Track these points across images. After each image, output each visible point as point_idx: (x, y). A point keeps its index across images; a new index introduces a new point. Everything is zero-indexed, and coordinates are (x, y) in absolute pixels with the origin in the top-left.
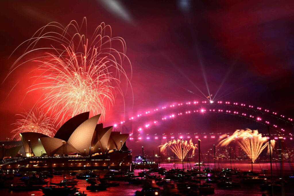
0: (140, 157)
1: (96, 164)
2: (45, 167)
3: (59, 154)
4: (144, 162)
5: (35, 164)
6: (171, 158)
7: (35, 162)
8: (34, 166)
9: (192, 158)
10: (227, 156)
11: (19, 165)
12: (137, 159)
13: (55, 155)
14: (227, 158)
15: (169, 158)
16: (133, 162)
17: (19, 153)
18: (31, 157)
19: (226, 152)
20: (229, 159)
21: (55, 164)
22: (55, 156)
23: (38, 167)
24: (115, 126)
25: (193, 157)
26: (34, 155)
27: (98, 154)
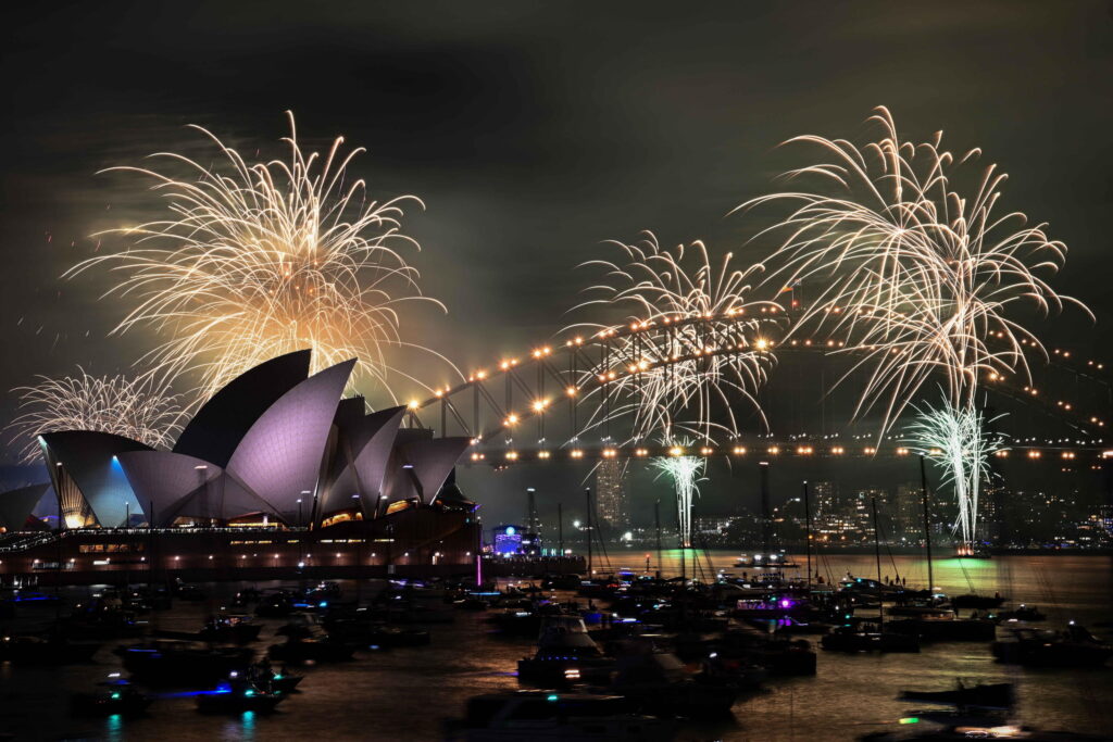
0: (510, 531)
1: (339, 555)
2: (140, 567)
3: (193, 517)
4: (527, 549)
5: (101, 556)
6: (636, 535)
7: (99, 547)
8: (96, 563)
9: (720, 536)
10: (861, 527)
11: (37, 561)
12: (500, 537)
13: (179, 519)
14: (864, 534)
15: (628, 536)
16: (484, 550)
17: (35, 513)
18: (86, 528)
19: (860, 511)
20: (869, 538)
21: (177, 558)
22: (177, 526)
23: (111, 568)
24: (414, 404)
25: (724, 530)
26: (97, 521)
27: (346, 516)
